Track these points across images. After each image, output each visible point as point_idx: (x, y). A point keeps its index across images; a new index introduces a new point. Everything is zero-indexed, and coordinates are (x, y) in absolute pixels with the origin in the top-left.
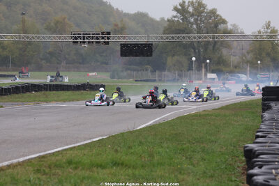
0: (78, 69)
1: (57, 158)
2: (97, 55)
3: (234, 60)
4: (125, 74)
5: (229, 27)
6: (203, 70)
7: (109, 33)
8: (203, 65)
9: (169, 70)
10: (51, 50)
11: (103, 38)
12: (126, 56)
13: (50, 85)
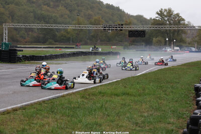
0: (106, 44)
1: (93, 90)
2: (116, 37)
3: (188, 40)
4: (131, 47)
5: (186, 23)
6: (172, 45)
7: (122, 25)
8: (172, 43)
9: (154, 45)
10: (92, 34)
11: (119, 27)
12: (131, 37)
13: (91, 52)
